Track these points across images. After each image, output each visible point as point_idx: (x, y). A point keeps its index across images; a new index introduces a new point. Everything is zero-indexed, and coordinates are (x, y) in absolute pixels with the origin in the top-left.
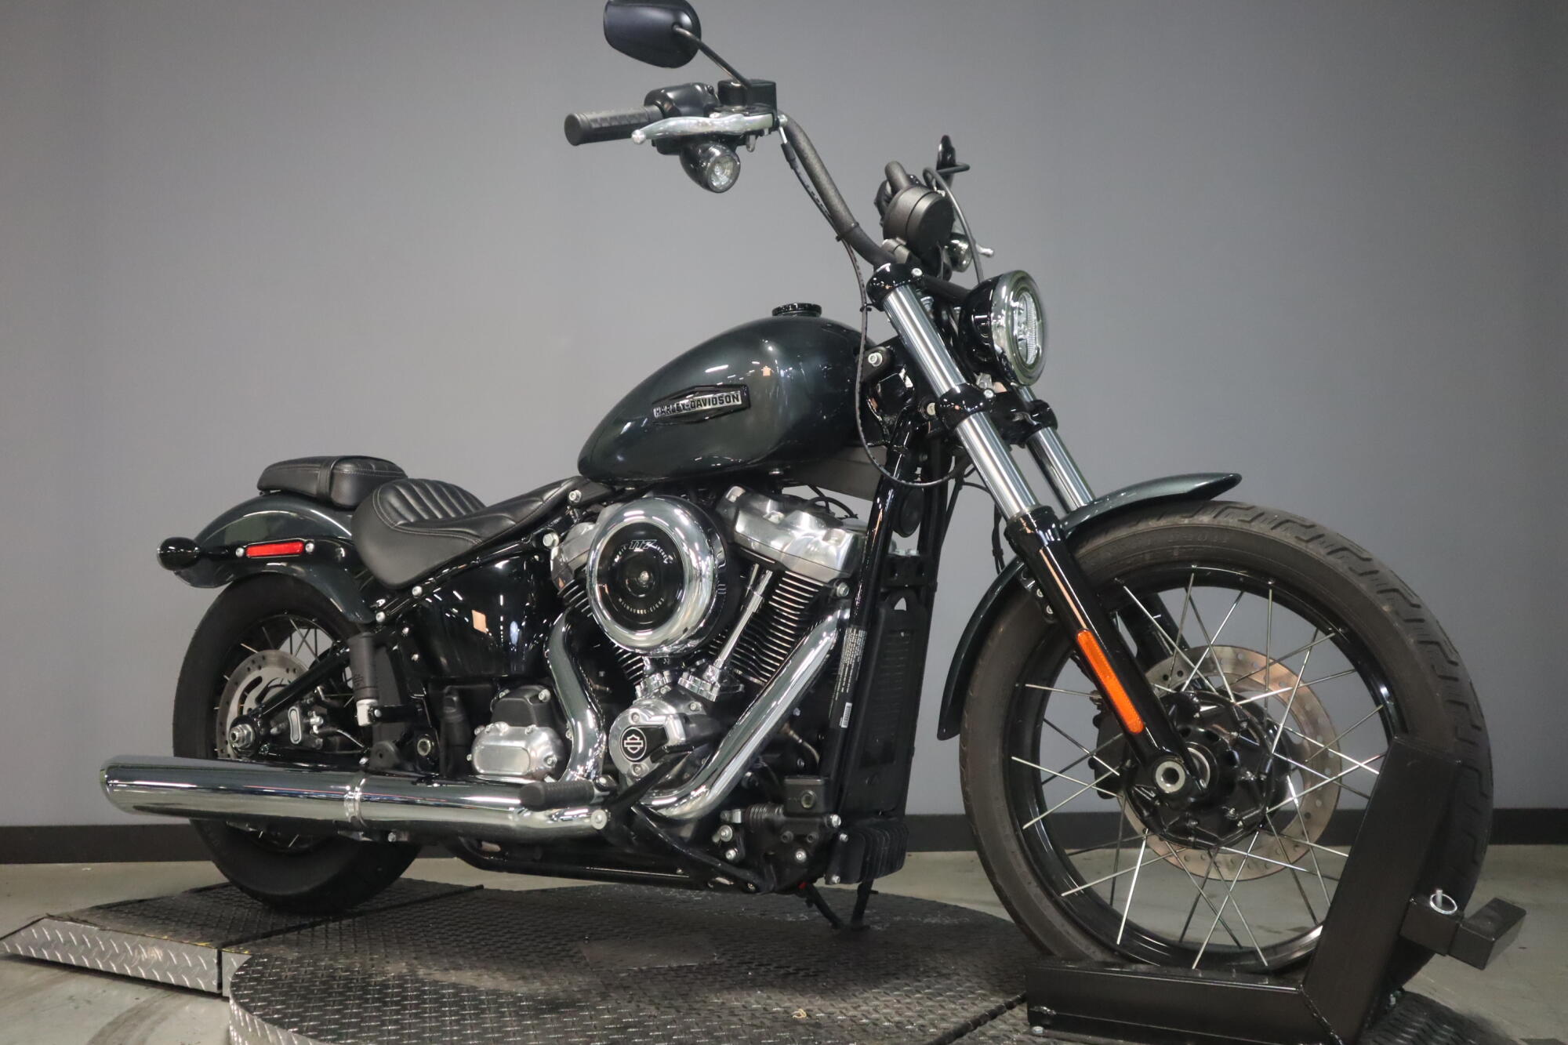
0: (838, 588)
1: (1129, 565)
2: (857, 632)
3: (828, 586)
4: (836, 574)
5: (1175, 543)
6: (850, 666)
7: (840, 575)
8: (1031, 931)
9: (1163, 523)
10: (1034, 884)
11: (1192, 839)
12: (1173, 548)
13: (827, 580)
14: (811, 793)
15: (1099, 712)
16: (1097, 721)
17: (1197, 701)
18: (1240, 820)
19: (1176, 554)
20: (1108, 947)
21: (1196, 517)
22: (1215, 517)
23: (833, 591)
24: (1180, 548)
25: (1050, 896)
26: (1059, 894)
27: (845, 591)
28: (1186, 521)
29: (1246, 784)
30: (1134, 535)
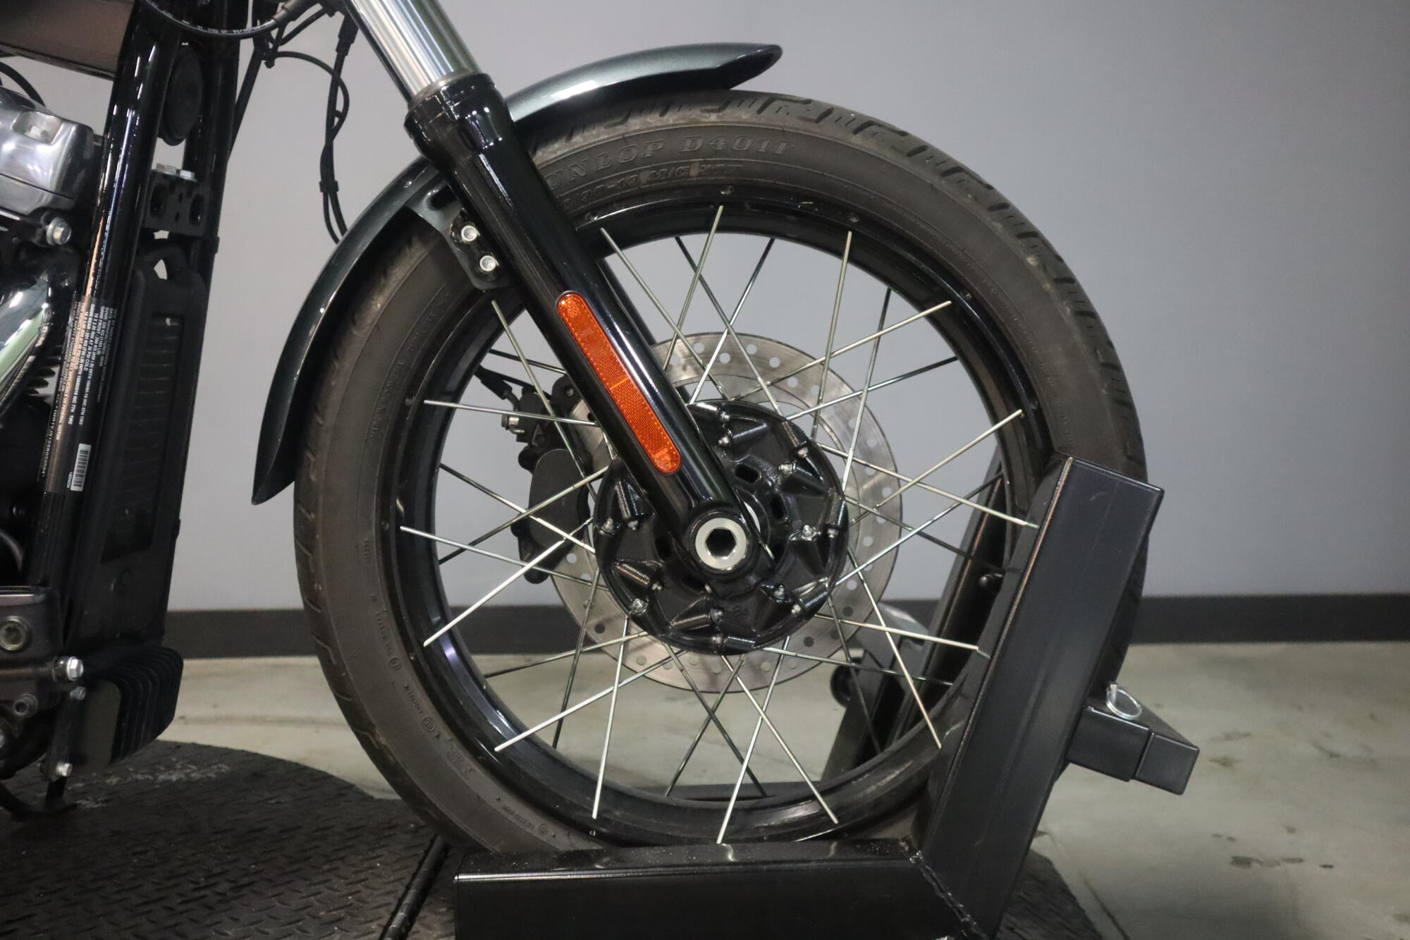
0: (51, 227)
1: (612, 191)
2: (97, 310)
3: (28, 220)
4: (46, 199)
5: (695, 153)
6: (85, 374)
7: (55, 201)
8: (441, 814)
9: (672, 118)
10: (447, 735)
11: (717, 639)
12: (689, 163)
13: (27, 209)
14: (14, 619)
15: (524, 445)
16: (526, 460)
17: (727, 417)
18: (794, 603)
19: (694, 172)
20: (577, 824)
21: (728, 111)
22: (759, 112)
23: (39, 231)
24: (701, 163)
25: (475, 753)
26: (491, 749)
27: (64, 235)
28: (713, 117)
29: (802, 546)
30: (625, 139)
